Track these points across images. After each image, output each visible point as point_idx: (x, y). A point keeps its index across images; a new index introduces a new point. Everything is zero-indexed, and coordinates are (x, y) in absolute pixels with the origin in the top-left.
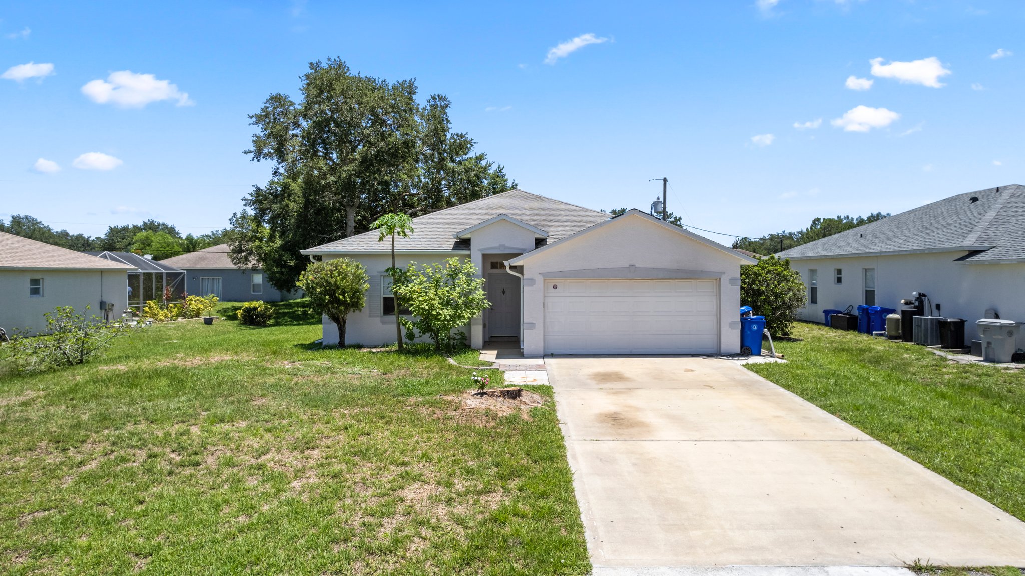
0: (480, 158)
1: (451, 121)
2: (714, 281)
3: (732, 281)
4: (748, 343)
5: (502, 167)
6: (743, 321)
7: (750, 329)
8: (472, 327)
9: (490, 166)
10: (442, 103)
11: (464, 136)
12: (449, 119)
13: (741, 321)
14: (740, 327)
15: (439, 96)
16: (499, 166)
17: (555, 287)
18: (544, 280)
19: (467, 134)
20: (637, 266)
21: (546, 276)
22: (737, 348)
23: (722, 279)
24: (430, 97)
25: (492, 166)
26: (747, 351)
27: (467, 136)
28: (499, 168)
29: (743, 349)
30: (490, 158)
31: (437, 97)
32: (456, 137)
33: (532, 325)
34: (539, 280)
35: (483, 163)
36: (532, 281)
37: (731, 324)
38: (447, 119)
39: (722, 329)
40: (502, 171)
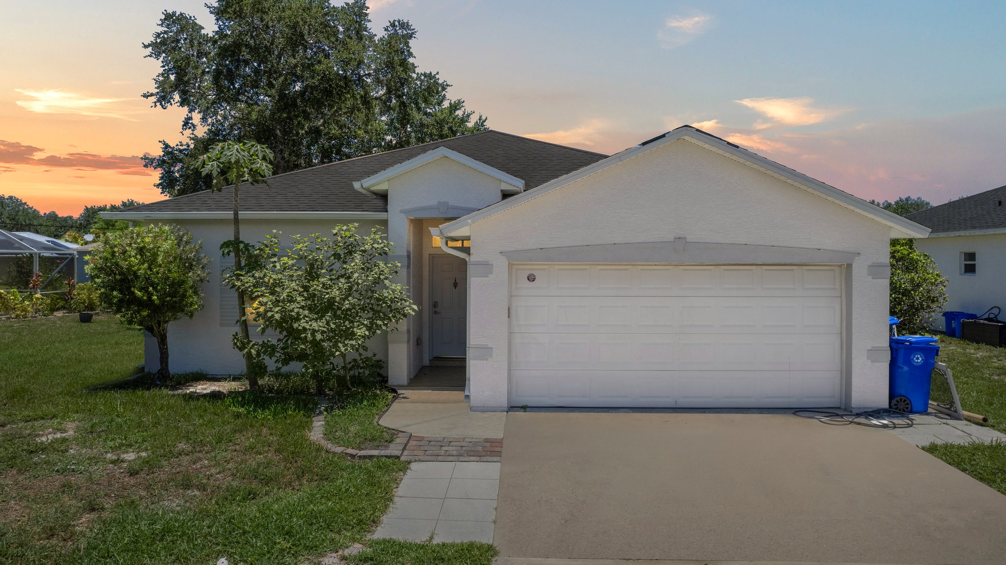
0: (455, 107)
1: (414, 54)
2: (837, 268)
3: (874, 269)
4: (901, 390)
5: (484, 118)
6: (894, 346)
7: (908, 362)
8: (390, 346)
9: (468, 116)
10: (405, 32)
11: (434, 77)
12: (411, 50)
13: (890, 346)
14: (889, 359)
15: (399, 21)
16: (481, 117)
17: (531, 278)
18: (510, 266)
19: (438, 73)
20: (690, 238)
21: (514, 258)
22: (882, 398)
23: (854, 266)
24: (389, 24)
25: (471, 116)
26: (902, 406)
27: (437, 76)
28: (480, 119)
29: (894, 402)
30: (468, 107)
31: (397, 23)
32: (423, 77)
33: (486, 352)
34: (501, 265)
35: (459, 113)
36: (486, 267)
37: (872, 353)
38: (408, 51)
39: (854, 362)
40: (485, 124)
